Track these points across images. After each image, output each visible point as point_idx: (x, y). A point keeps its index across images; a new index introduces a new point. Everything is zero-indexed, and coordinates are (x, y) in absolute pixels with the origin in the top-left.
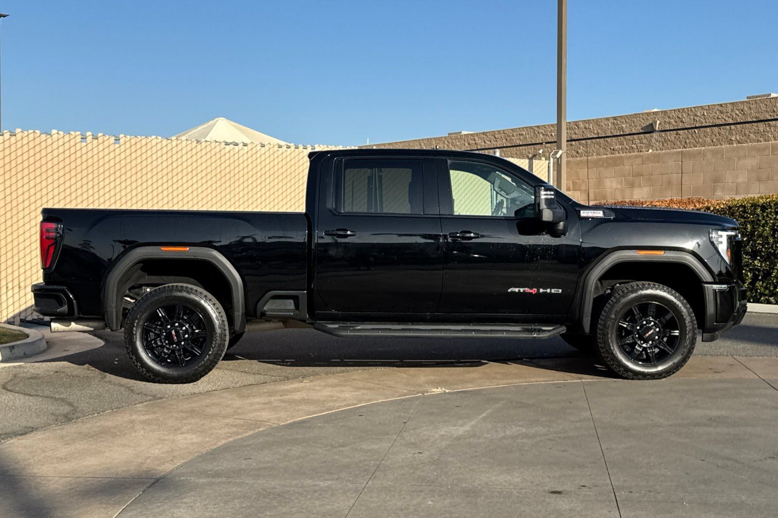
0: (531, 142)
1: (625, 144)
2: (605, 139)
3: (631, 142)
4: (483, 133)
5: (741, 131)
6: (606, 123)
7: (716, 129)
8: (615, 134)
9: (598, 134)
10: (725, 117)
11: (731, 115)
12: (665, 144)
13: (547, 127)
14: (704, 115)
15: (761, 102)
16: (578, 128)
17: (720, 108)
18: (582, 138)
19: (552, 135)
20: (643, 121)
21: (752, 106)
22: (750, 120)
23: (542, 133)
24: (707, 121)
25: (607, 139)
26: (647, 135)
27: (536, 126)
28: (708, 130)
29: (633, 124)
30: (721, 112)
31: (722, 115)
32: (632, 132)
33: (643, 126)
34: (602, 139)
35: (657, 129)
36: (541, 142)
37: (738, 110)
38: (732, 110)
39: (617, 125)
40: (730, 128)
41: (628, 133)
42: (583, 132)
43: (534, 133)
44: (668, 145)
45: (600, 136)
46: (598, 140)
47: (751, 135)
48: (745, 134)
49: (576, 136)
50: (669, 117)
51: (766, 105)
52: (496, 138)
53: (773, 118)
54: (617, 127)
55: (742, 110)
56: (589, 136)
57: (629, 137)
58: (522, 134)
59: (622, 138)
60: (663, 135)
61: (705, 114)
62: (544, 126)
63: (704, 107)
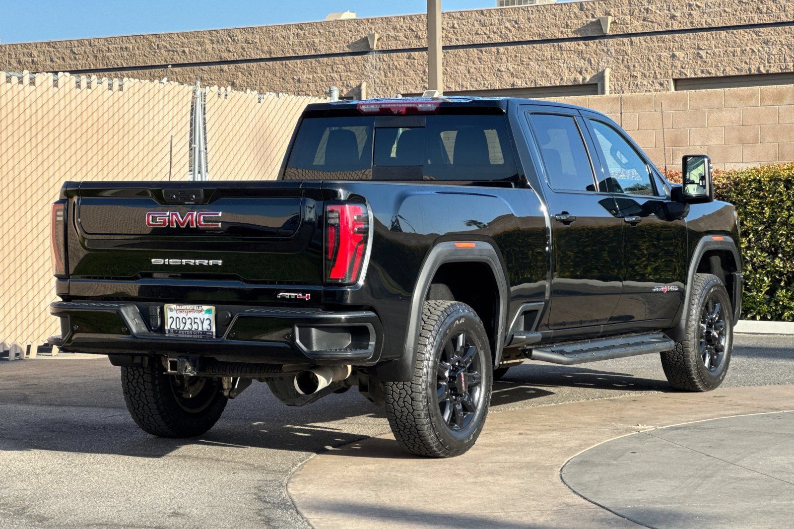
0: (145, 62)
1: (319, 72)
2: (284, 62)
3: (329, 69)
4: (48, 44)
5: (516, 56)
6: (284, 33)
7: (474, 52)
8: (301, 54)
9: (271, 53)
10: (488, 32)
11: (498, 29)
12: (389, 75)
13: (175, 37)
14: (453, 27)
15: (547, 10)
16: (234, 40)
17: (480, 17)
18: (242, 58)
19: (184, 52)
20: (350, 34)
21: (531, 16)
22: (528, 38)
23: (165, 47)
24: (460, 38)
25: (288, 62)
26: (358, 58)
27: (152, 35)
28: (461, 52)
29: (332, 38)
30: (482, 24)
31: (484, 28)
32: (330, 52)
33: (350, 42)
34: (278, 62)
35: (375, 48)
36: (163, 63)
37: (510, 21)
38: (501, 22)
39: (303, 38)
40: (498, 50)
41: (323, 53)
42: (243, 49)
43: (150, 47)
44: (394, 75)
45: (273, 56)
46: (270, 63)
47: (531, 63)
49: (231, 54)
50: (395, 29)
51: (555, 16)
52: (74, 53)
53: (566, 36)
54: (304, 41)
55: (516, 22)
56: (254, 57)
57: (325, 59)
58: (126, 48)
59: (313, 60)
60: (386, 59)
61: (456, 25)
62: (169, 35)
63: (454, 14)
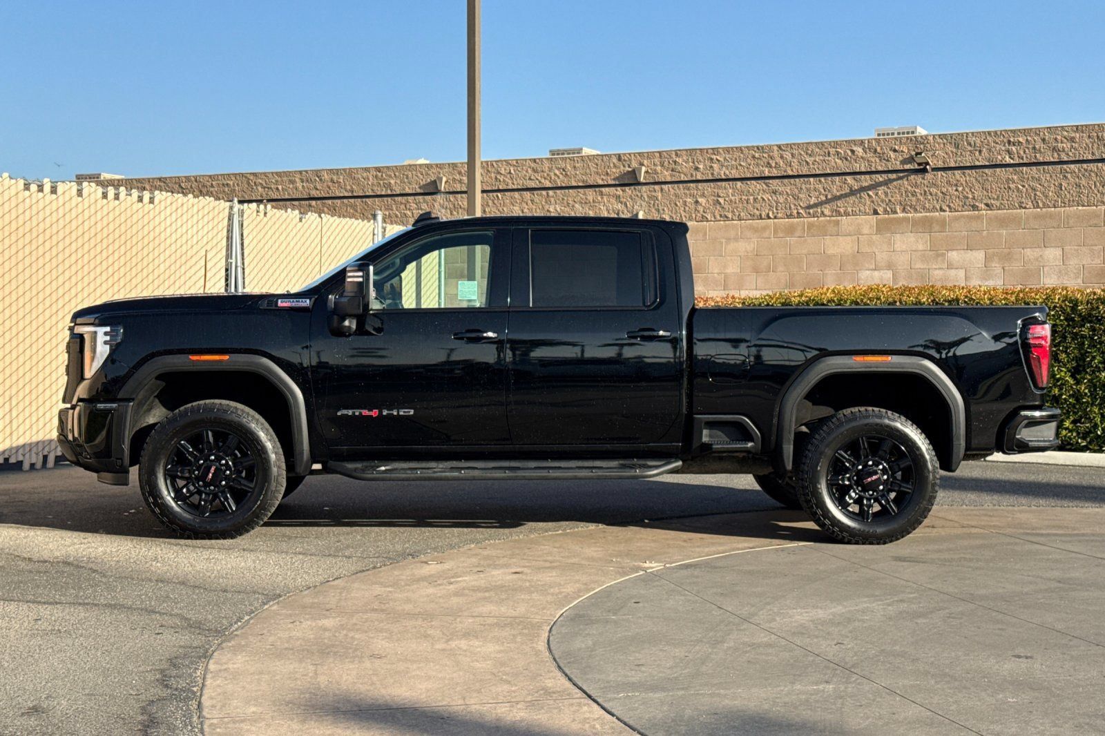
0: (243, 197)
1: (394, 209)
2: (364, 200)
3: (403, 206)
4: (160, 179)
5: (563, 199)
6: (365, 175)
7: (527, 195)
8: (379, 193)
9: (352, 192)
10: (539, 178)
11: (548, 175)
12: (455, 213)
13: (270, 176)
14: (510, 173)
15: (590, 160)
16: (321, 180)
17: (533, 165)
18: (327, 195)
19: (277, 189)
20: (421, 177)
21: (577, 165)
22: (574, 184)
23: (261, 184)
24: (515, 183)
25: (367, 200)
26: (428, 198)
27: (250, 174)
28: (516, 195)
29: (406, 180)
30: (535, 171)
31: (536, 175)
32: (404, 192)
33: (422, 183)
34: (359, 200)
35: (443, 189)
36: (259, 198)
37: (558, 169)
38: (550, 169)
39: (381, 180)
40: (548, 194)
41: (398, 193)
42: (329, 188)
43: (248, 184)
44: (458, 213)
45: (355, 194)
46: (352, 201)
47: (577, 205)
48: (568, 204)
49: (318, 192)
50: (460, 173)
51: (597, 165)
52: (182, 188)
53: (606, 183)
54: (381, 182)
55: (564, 170)
56: (338, 194)
57: (400, 199)
58: (227, 184)
59: (389, 199)
60: (452, 199)
61: (512, 171)
62: (265, 174)
63: (510, 162)
